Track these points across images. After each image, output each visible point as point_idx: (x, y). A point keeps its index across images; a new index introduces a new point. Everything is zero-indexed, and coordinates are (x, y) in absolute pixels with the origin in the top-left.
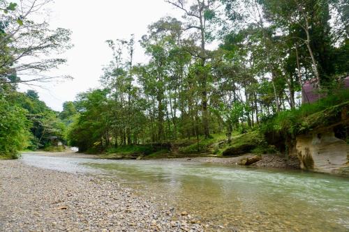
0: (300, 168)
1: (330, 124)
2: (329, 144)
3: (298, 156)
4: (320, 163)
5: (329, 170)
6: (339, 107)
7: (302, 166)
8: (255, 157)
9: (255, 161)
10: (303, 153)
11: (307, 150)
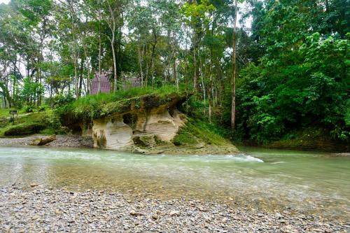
0: (93, 147)
1: (123, 112)
2: (119, 127)
3: (93, 137)
4: (111, 142)
5: (117, 148)
6: (130, 101)
7: (95, 145)
8: (48, 137)
9: (49, 141)
10: (99, 134)
11: (102, 132)
